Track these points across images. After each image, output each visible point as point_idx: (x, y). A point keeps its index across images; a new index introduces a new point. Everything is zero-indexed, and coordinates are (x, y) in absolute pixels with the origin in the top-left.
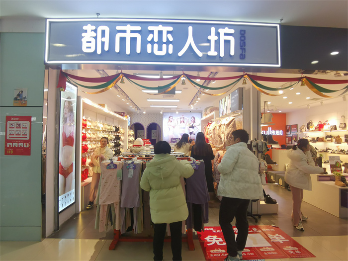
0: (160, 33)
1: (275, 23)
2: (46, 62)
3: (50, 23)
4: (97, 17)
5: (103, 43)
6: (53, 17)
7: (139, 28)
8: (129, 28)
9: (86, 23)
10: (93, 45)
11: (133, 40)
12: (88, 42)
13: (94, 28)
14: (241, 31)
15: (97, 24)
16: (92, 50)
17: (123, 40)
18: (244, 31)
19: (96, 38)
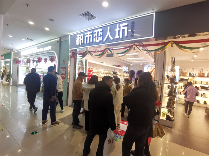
0: (98, 32)
2: (69, 49)
3: (70, 36)
4: (80, 31)
6: (71, 34)
7: (91, 32)
8: (89, 33)
9: (77, 34)
10: (79, 42)
13: (79, 35)
14: (132, 22)
15: (80, 34)
16: (78, 44)
17: (87, 38)
19: (80, 39)
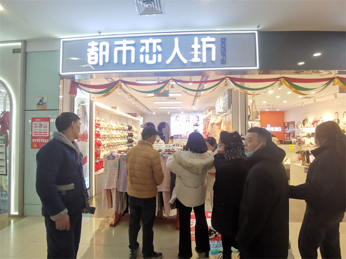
0: (151, 45)
1: (253, 29)
2: (61, 73)
3: (64, 42)
5: (104, 56)
7: (133, 42)
8: (125, 42)
10: (96, 58)
11: (129, 52)
12: (92, 56)
13: (97, 44)
14: (222, 39)
15: (99, 40)
16: (95, 63)
17: (120, 52)
18: (225, 39)
19: (98, 52)
